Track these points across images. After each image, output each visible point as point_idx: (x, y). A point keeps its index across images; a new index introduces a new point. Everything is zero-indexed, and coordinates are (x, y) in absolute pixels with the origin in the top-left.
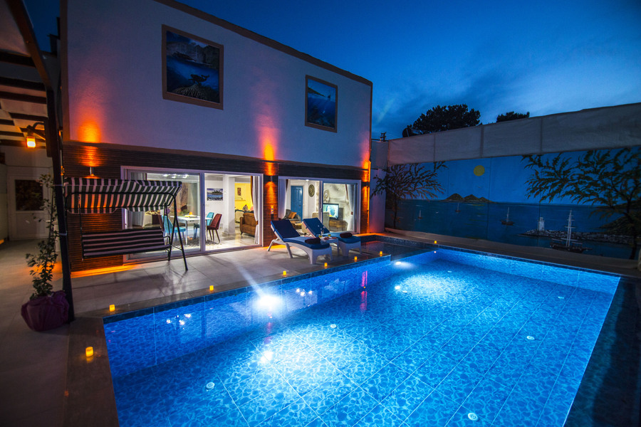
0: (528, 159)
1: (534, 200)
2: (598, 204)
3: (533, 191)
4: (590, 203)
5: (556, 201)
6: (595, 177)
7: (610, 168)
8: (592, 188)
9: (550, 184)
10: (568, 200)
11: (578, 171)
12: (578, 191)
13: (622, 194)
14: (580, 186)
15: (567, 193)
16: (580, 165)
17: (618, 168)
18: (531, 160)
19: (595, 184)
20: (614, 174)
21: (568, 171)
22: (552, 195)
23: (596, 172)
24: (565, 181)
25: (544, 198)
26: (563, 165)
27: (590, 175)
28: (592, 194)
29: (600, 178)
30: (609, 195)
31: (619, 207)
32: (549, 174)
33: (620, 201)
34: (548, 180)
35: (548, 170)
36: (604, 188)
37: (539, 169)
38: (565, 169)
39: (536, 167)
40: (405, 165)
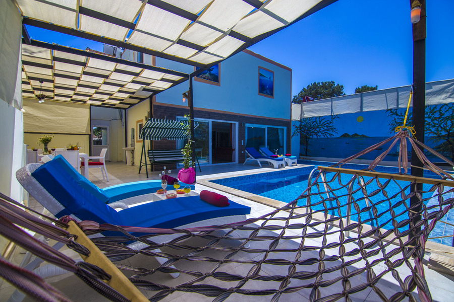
2: (431, 135)
3: (393, 130)
4: (427, 135)
6: (429, 120)
7: (437, 115)
13: (444, 129)
17: (441, 115)
18: (391, 112)
19: (429, 124)
20: (439, 118)
23: (429, 117)
28: (428, 129)
29: (432, 121)
30: (437, 130)
31: (444, 136)
33: (444, 133)
35: (401, 118)
36: (434, 126)
37: (397, 117)
39: (394, 116)
40: (312, 118)
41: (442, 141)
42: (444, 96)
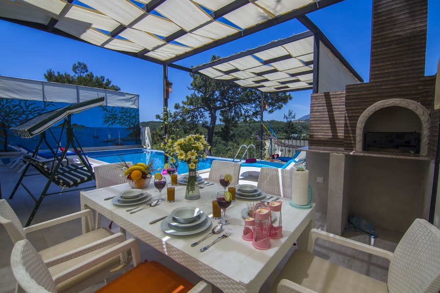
0: (101, 107)
1: (106, 126)
2: (127, 127)
3: (105, 122)
4: (124, 127)
5: (114, 126)
6: (125, 117)
7: (128, 114)
8: (124, 121)
9: (111, 119)
10: (118, 126)
11: (120, 115)
12: (120, 122)
13: (132, 123)
14: (121, 120)
15: (117, 123)
16: (120, 112)
17: (131, 115)
18: (103, 108)
19: (125, 120)
20: (130, 116)
21: (116, 115)
22: (112, 124)
23: (125, 115)
24: (116, 118)
25: (109, 125)
26: (115, 111)
27: (124, 116)
28: (125, 123)
29: (126, 118)
30: (129, 124)
31: (132, 128)
32: (111, 115)
33: (132, 126)
34: (110, 118)
35: (110, 113)
36: (127, 121)
37: (107, 113)
38: (116, 113)
39: (105, 111)
40: (13, 100)
41: (132, 131)
42: (131, 103)
